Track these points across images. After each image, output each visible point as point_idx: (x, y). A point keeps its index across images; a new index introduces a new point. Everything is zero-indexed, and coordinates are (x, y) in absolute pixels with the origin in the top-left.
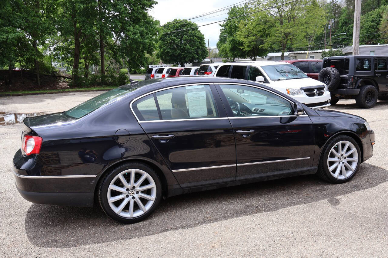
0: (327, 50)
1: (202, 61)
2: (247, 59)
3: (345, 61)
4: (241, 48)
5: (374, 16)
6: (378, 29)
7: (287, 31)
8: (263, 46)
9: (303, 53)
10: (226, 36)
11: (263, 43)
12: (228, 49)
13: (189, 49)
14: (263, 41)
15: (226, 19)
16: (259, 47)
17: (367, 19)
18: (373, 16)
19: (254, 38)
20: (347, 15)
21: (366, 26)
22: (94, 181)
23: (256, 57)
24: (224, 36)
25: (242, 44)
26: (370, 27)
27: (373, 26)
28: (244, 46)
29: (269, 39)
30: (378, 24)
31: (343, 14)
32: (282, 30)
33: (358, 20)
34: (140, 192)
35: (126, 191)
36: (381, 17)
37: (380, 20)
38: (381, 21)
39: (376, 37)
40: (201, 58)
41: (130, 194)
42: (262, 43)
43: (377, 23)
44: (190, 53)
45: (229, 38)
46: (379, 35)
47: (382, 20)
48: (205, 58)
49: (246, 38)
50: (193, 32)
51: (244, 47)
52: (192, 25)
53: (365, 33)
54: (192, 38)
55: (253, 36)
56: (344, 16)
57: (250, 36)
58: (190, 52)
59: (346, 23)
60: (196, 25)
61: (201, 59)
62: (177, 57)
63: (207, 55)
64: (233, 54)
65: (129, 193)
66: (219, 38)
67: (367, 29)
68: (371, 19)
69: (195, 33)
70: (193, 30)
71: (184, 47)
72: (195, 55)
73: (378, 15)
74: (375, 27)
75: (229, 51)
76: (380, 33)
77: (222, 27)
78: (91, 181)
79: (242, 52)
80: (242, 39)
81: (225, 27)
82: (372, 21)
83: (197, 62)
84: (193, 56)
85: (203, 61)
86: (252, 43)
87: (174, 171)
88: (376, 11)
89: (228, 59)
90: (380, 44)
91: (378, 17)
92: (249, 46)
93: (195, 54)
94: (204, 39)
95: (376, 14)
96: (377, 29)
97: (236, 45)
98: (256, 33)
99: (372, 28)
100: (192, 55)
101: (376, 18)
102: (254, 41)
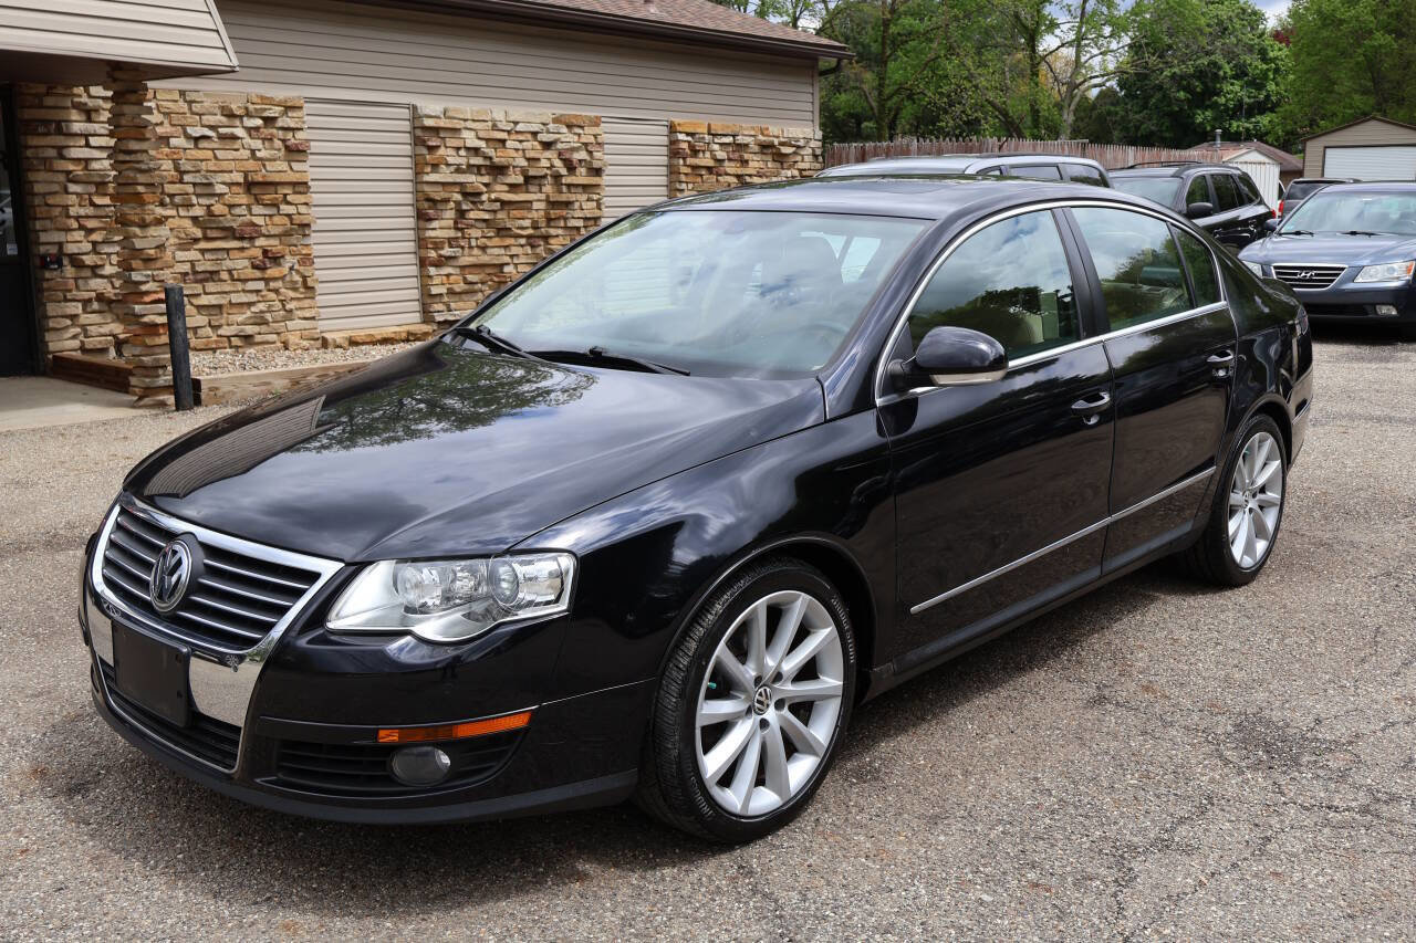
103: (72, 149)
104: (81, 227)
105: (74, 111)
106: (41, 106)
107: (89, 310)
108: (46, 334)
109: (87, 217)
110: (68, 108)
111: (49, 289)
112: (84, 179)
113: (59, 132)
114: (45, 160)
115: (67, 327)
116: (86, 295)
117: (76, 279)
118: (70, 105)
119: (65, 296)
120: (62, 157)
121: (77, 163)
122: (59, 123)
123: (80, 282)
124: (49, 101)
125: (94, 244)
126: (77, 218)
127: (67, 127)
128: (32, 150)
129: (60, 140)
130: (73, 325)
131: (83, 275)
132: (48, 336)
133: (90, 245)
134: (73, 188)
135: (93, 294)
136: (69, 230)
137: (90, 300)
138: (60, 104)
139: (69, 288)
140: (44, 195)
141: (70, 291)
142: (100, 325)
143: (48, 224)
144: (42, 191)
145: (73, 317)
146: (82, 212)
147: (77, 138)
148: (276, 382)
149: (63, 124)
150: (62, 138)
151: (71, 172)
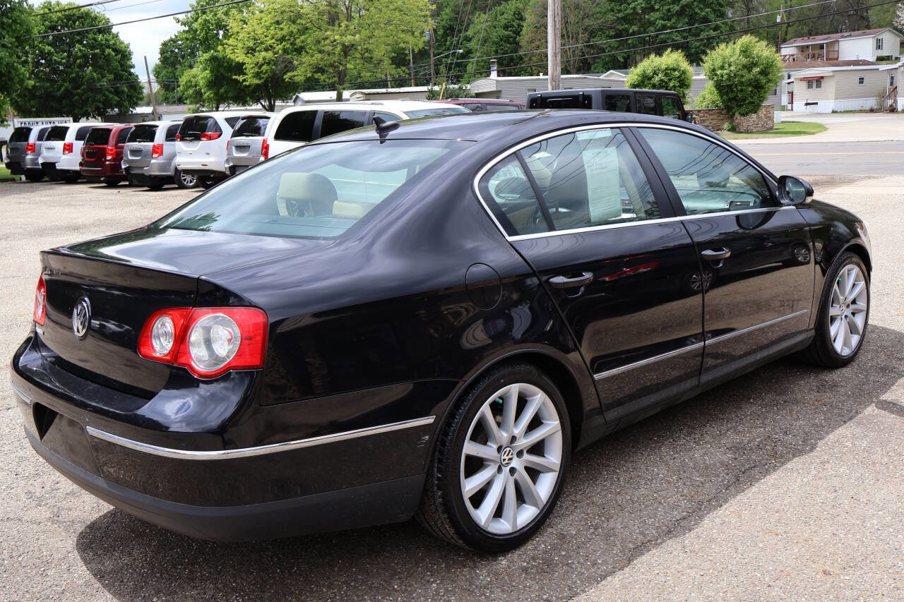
0: (436, 88)
1: (130, 113)
2: (249, 105)
3: (581, 99)
4: (241, 78)
5: (509, 16)
6: (517, 43)
7: (348, 39)
8: (294, 76)
9: (383, 93)
10: (176, 50)
11: (294, 69)
12: (202, 83)
13: (93, 78)
14: (291, 62)
15: (192, 6)
16: (285, 77)
17: (496, 23)
18: (505, 16)
19: (269, 55)
20: (453, 11)
21: (494, 36)
22: (427, 437)
23: (274, 103)
24: (172, 51)
25: (240, 68)
26: (501, 40)
27: (508, 37)
28: (245, 74)
29: (305, 59)
30: (518, 33)
31: (445, 8)
32: (336, 37)
33: (558, 14)
34: (525, 452)
35: (496, 453)
36: (522, 19)
37: (520, 26)
38: (523, 27)
39: (514, 62)
40: (126, 103)
41: (504, 460)
42: (289, 67)
43: (514, 32)
44: (100, 90)
45: (204, 55)
46: (521, 58)
47: (525, 24)
48: (135, 105)
49: (249, 55)
50: (100, 37)
51: (246, 76)
52: (96, 18)
53: (493, 53)
54: (97, 51)
55: (266, 50)
56: (447, 14)
57: (260, 51)
58: (98, 89)
59: (452, 28)
60: (108, 21)
61: (127, 107)
62: (59, 100)
63: (141, 96)
64: (216, 94)
65: (503, 458)
66: (159, 56)
67: (495, 43)
68: (503, 22)
69: (106, 40)
70: (100, 31)
71: (78, 75)
72: (111, 96)
73: (515, 14)
74: (511, 39)
75: (207, 86)
76: (521, 53)
77: (182, 25)
78: (420, 439)
79: (240, 88)
80: (240, 57)
81: (189, 26)
82: (506, 27)
83: (118, 114)
84: (107, 97)
85: (132, 112)
86: (265, 68)
87: (596, 376)
88: (510, 5)
89: (203, 106)
90: (543, 75)
91: (516, 19)
92: (257, 75)
93: (110, 92)
94: (131, 55)
95: (512, 13)
96: (517, 46)
97: (222, 70)
98: (274, 43)
99: (505, 41)
100: (104, 95)
101: (513, 21)
102: (268, 64)
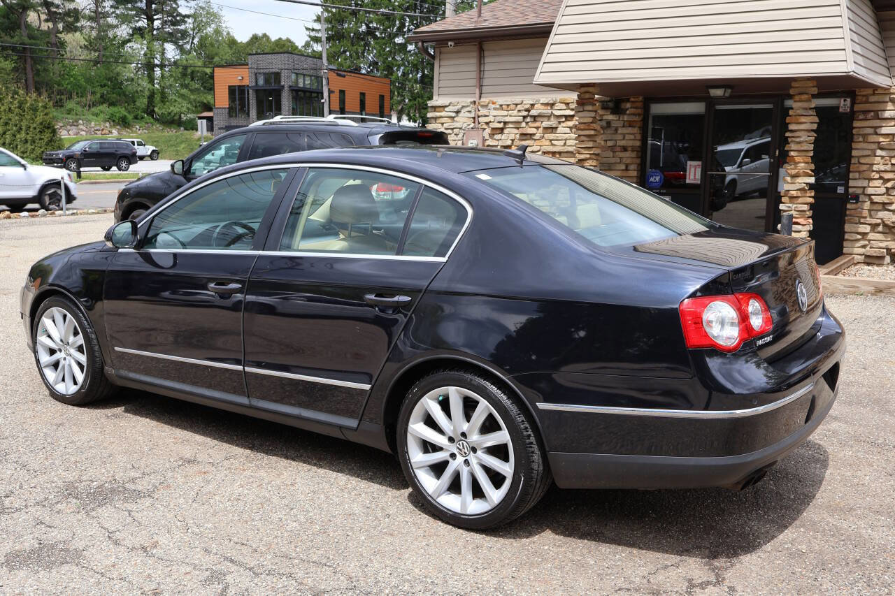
103: (883, 128)
104: (881, 178)
105: (890, 104)
106: (867, 102)
107: (876, 231)
108: (844, 243)
109: (886, 171)
110: (887, 102)
111: (850, 215)
112: (887, 147)
113: (877, 118)
114: (865, 136)
115: (858, 240)
116: (874, 221)
117: (870, 211)
118: (888, 100)
119: (859, 221)
120: (876, 134)
121: (886, 136)
122: (876, 112)
123: (872, 212)
124: (872, 99)
125: (887, 189)
126: (878, 172)
127: (881, 114)
128: (857, 130)
129: (876, 123)
130: (863, 239)
131: (875, 208)
132: (845, 244)
133: (885, 189)
134: (879, 152)
135: (879, 221)
136: (870, 179)
137: (878, 225)
138: (881, 100)
139: (864, 215)
140: (859, 157)
141: (866, 217)
142: (881, 241)
143: (857, 175)
144: (857, 155)
145: (864, 234)
146: (882, 168)
147: (888, 121)
148: (863, 288)
149: (880, 112)
150: (878, 121)
151: (880, 142)
